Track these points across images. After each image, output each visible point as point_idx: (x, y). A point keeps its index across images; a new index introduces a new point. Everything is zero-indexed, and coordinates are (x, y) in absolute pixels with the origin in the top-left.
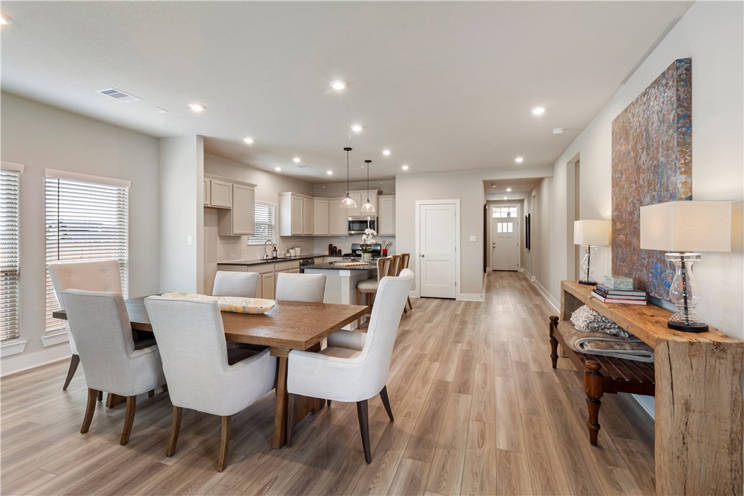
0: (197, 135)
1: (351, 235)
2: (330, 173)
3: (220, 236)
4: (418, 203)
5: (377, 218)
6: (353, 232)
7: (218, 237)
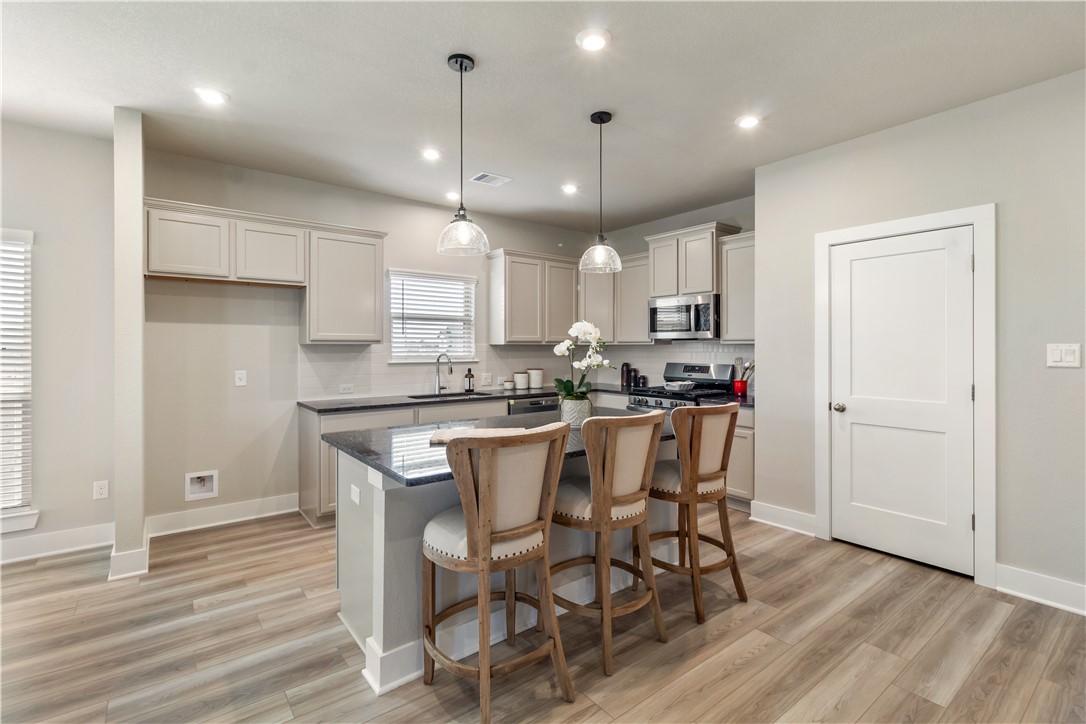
0: (116, 107)
1: (658, 342)
2: (570, 189)
3: (302, 345)
4: (822, 239)
5: (717, 298)
6: (661, 335)
7: (299, 347)
